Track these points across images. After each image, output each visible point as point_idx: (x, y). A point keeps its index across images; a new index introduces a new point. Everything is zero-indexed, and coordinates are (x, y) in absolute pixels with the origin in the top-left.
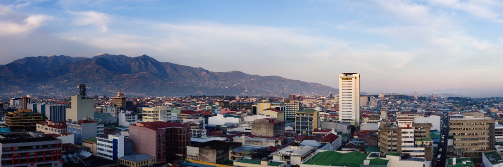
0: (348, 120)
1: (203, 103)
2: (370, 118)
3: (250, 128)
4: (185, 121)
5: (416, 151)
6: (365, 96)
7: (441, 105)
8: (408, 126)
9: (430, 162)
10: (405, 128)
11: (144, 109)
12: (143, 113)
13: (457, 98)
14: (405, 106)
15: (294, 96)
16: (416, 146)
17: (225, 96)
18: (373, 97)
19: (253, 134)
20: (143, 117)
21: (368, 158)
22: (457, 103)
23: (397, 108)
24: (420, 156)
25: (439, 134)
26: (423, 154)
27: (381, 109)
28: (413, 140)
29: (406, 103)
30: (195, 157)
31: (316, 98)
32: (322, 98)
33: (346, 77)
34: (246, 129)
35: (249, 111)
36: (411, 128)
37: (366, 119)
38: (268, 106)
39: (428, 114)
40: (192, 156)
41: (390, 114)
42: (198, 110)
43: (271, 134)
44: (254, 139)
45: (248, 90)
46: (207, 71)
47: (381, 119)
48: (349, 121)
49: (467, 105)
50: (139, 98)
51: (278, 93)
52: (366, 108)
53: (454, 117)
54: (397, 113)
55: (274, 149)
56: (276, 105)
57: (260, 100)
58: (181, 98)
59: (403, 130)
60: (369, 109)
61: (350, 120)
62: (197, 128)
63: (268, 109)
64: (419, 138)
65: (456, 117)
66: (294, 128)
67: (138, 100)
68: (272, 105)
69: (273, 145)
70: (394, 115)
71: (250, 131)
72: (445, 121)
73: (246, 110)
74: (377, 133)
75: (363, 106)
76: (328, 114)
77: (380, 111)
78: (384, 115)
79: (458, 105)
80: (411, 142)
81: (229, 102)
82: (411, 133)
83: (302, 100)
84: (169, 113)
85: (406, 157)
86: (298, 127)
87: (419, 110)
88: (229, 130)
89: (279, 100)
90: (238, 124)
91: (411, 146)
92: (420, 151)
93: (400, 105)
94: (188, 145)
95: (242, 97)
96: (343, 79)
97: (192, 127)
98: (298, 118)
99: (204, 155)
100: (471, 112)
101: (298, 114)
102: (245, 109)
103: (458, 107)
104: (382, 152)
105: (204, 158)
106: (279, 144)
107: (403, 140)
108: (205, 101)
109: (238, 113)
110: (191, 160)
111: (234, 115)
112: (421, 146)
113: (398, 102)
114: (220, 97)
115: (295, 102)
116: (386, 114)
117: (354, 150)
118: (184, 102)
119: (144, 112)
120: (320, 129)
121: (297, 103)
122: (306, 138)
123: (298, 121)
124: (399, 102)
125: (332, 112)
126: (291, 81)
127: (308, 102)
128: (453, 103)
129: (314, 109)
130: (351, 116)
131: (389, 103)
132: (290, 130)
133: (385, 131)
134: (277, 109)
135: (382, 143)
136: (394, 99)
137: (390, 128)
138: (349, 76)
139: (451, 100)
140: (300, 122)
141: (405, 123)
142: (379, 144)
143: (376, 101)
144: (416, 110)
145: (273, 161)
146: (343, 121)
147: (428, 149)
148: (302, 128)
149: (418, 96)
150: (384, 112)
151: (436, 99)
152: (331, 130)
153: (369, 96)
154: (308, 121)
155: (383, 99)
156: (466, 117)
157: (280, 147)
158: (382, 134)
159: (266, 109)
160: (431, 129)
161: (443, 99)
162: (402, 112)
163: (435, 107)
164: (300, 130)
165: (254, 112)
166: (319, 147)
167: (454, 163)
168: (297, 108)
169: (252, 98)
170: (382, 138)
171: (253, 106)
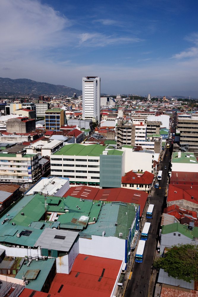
2: (109, 116)
3: (5, 127)
5: (146, 145)
6: (105, 97)
8: (141, 123)
9: (159, 154)
10: (138, 125)
13: (186, 100)
14: (139, 106)
15: (43, 97)
16: (147, 140)
18: (112, 98)
19: (8, 132)
21: (106, 149)
22: (186, 104)
23: (132, 108)
24: (151, 149)
25: (168, 131)
26: (153, 147)
27: (118, 108)
28: (144, 135)
29: (140, 103)
31: (62, 99)
32: (68, 98)
33: (88, 80)
34: (1, 128)
35: (3, 111)
36: (143, 125)
37: (106, 117)
38: (19, 106)
39: (159, 114)
41: (125, 112)
43: (24, 131)
44: (9, 136)
47: (118, 117)
48: (91, 119)
49: (195, 106)
51: (28, 95)
52: (106, 107)
53: (182, 117)
54: (132, 112)
55: (25, 144)
56: (28, 105)
57: (13, 100)
59: (137, 127)
60: (108, 108)
61: (92, 118)
63: (20, 109)
64: (150, 134)
65: (184, 117)
66: (44, 125)
68: (23, 105)
69: (27, 140)
70: (130, 114)
71: (5, 129)
72: (174, 120)
74: (115, 129)
75: (103, 106)
76: (73, 112)
77: (117, 110)
78: (120, 114)
79: (187, 106)
80: (143, 137)
82: (144, 129)
83: (50, 101)
85: (138, 149)
86: (47, 124)
87: (151, 110)
89: (30, 101)
91: (144, 141)
92: (151, 145)
93: (134, 105)
96: (85, 82)
98: (47, 117)
101: (46, 113)
103: (187, 108)
104: (118, 145)
106: (32, 139)
107: (136, 135)
112: (152, 141)
113: (133, 102)
115: (44, 102)
116: (122, 112)
117: (95, 143)
120: (66, 125)
121: (46, 103)
122: (55, 133)
123: (47, 119)
124: (134, 103)
125: (77, 110)
126: (40, 83)
127: (55, 103)
128: (182, 104)
129: (61, 108)
130: (93, 114)
131: (125, 103)
132: (40, 127)
133: (121, 127)
134: (28, 109)
135: (118, 137)
136: (130, 100)
137: (126, 125)
138: (91, 79)
139: (181, 102)
140: (49, 119)
141: (139, 120)
142: (116, 138)
143: (114, 101)
144: (149, 110)
145: (26, 153)
146: (86, 119)
147: (157, 144)
148: (51, 125)
149: (151, 98)
150: (121, 111)
151: (167, 100)
152: (75, 126)
153: (108, 97)
154: (56, 119)
155: (121, 100)
156: (193, 117)
157: (32, 142)
158: (118, 130)
159: (18, 109)
160: (161, 126)
161: (174, 100)
162: (137, 112)
163: (165, 107)
164: (49, 126)
165: (8, 112)
166: (66, 141)
167: (179, 156)
168: (46, 108)
169: (5, 99)
170: (118, 133)
171: (6, 106)
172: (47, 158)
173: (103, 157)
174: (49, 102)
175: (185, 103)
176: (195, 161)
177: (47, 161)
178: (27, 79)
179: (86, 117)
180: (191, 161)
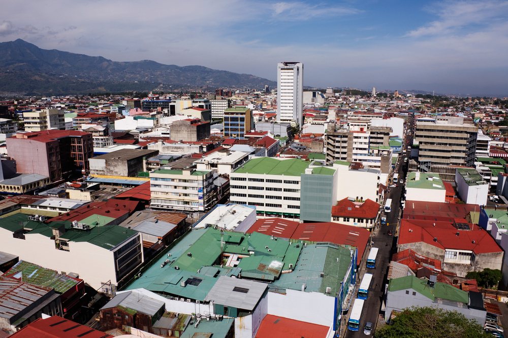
0: (287, 120)
1: (107, 102)
2: (316, 118)
3: (168, 132)
4: (85, 127)
5: (369, 160)
6: (310, 91)
7: (407, 104)
8: (362, 129)
9: (388, 174)
10: (358, 132)
11: (26, 115)
12: (25, 121)
13: (429, 97)
14: (359, 104)
15: (222, 91)
16: (370, 154)
17: (134, 92)
18: (320, 93)
19: (172, 139)
20: (26, 125)
21: (310, 166)
22: (428, 103)
23: (349, 107)
24: (375, 167)
25: (401, 141)
26: (379, 164)
27: (329, 107)
28: (366, 146)
29: (361, 100)
30: (100, 171)
31: (249, 93)
32: (256, 93)
33: (286, 67)
34: (162, 134)
35: (166, 111)
36: (365, 132)
37: (310, 120)
38: (189, 103)
39: (388, 116)
40: (97, 171)
41: (339, 113)
42: (100, 112)
43: (194, 138)
44: (174, 145)
45: (163, 84)
46: (109, 61)
47: (328, 120)
48: (289, 122)
49: (441, 105)
50: (17, 100)
51: (201, 87)
52: (311, 106)
53: (422, 121)
54: (349, 113)
55: (195, 156)
56: (200, 102)
58: (77, 97)
59: (355, 135)
60: (315, 107)
61: (290, 120)
62: (100, 136)
63: (189, 108)
64: (374, 145)
65: (425, 121)
66: (222, 131)
67: (16, 103)
68: (194, 102)
69: (197, 151)
70: (345, 116)
71: (168, 136)
72: (410, 125)
73: (162, 110)
74: (323, 137)
75: (307, 104)
76: (263, 113)
77: (327, 110)
78: (332, 115)
79: (429, 105)
80: (365, 149)
81: (140, 101)
82: (366, 138)
83: (232, 96)
84: (61, 118)
85: (356, 166)
86: (226, 129)
87: (377, 110)
88: (142, 135)
89: (203, 96)
90: (152, 128)
91: (365, 155)
92: (375, 161)
93: (352, 103)
94: (90, 157)
95: (157, 94)
96: (282, 69)
97: (94, 134)
98: (226, 119)
99: (112, 168)
100: (447, 115)
101: (226, 113)
102: (160, 108)
103: (429, 108)
104: (328, 160)
105: (112, 171)
106: (205, 150)
107: (355, 146)
108: (109, 99)
109: (152, 114)
110: (96, 176)
111: (147, 116)
112: (377, 155)
113: (350, 99)
114: (128, 94)
115: (222, 98)
116: (335, 113)
117: (294, 157)
118: (81, 103)
119: (27, 118)
120: (253, 131)
121: (225, 99)
122: (237, 142)
123: (226, 122)
124: (352, 99)
125: (269, 110)
126: (218, 71)
127: (239, 99)
128: (423, 103)
129: (246, 106)
130: (292, 115)
131: (339, 100)
132: (217, 133)
133: (333, 135)
134: (201, 107)
135: (328, 149)
136: (346, 95)
137: (340, 131)
138: (290, 66)
139: (420, 99)
140: (230, 122)
141: (359, 125)
142: (325, 150)
143: (323, 97)
144: (374, 110)
145: (197, 170)
146: (282, 122)
147: (385, 159)
148: (232, 130)
149: (376, 92)
150: (333, 111)
151: (400, 96)
152: (266, 133)
153: (314, 90)
154: (239, 122)
155: (332, 95)
156: (438, 121)
157: (205, 154)
158: (329, 138)
159: (187, 107)
160: (391, 134)
161: (410, 96)
162: (356, 113)
163: (398, 107)
164: (230, 132)
165: (173, 112)
166: (253, 153)
167: (417, 179)
168: (225, 105)
169: (169, 94)
170: (328, 144)
171: (170, 104)
172: (226, 177)
173: (305, 178)
174: (230, 98)
175: (427, 100)
176: (440, 187)
177: (225, 181)
178: (200, 66)
179: (281, 120)
180: (434, 185)
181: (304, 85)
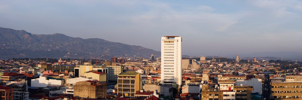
0: (170, 82)
1: (26, 65)
2: (192, 80)
3: (73, 90)
4: (8, 83)
6: (187, 59)
7: (263, 68)
8: (230, 88)
10: (227, 91)
13: (278, 61)
14: (226, 69)
15: (116, 59)
17: (47, 58)
18: (195, 60)
19: (75, 96)
22: (278, 66)
23: (219, 71)
25: (261, 97)
27: (202, 71)
29: (228, 66)
31: (138, 61)
32: (144, 60)
33: (168, 40)
34: (68, 92)
35: (71, 73)
36: (232, 91)
37: (188, 82)
38: (90, 68)
39: (249, 77)
41: (211, 76)
42: (21, 72)
45: (70, 53)
46: (30, 34)
47: (202, 82)
48: (170, 84)
49: (288, 68)
51: (100, 56)
52: (188, 71)
53: (275, 80)
54: (219, 76)
56: (99, 67)
57: (82, 63)
58: (4, 61)
59: (225, 93)
60: (191, 72)
61: (172, 82)
62: (20, 91)
63: (90, 72)
65: (277, 80)
66: (116, 91)
68: (94, 67)
70: (216, 78)
71: (72, 93)
73: (68, 73)
74: (199, 96)
75: (185, 69)
76: (150, 76)
77: (201, 74)
78: (205, 78)
79: (279, 68)
81: (51, 65)
82: (233, 95)
83: (124, 63)
86: (120, 90)
88: (52, 92)
89: (101, 62)
90: (60, 87)
93: (221, 68)
95: (65, 60)
96: (165, 42)
97: (15, 89)
98: (120, 81)
100: (293, 75)
101: (120, 77)
102: (67, 71)
103: (279, 70)
108: (28, 63)
109: (60, 75)
111: (57, 77)
113: (220, 65)
114: (42, 59)
115: (117, 65)
116: (208, 76)
118: (7, 65)
120: (142, 91)
121: (119, 65)
123: (120, 84)
124: (221, 65)
125: (154, 74)
126: (114, 43)
127: (130, 65)
128: (275, 66)
129: (136, 71)
130: (173, 78)
131: (210, 66)
132: (112, 93)
134: (100, 71)
136: (216, 62)
138: (171, 40)
139: (272, 63)
140: (123, 84)
141: (227, 85)
143: (198, 64)
144: (238, 73)
146: (165, 84)
148: (125, 90)
149: (239, 59)
150: (206, 74)
151: (257, 62)
152: (153, 92)
153: (190, 59)
154: (130, 84)
155: (205, 62)
156: (287, 79)
159: (88, 71)
160: (253, 92)
161: (265, 62)
162: (223, 75)
163: (256, 70)
164: (122, 92)
165: (77, 75)
168: (119, 70)
169: (74, 60)
171: (75, 68)
174: (123, 65)
175: (277, 64)
178: (100, 39)
179: (165, 82)
181: (183, 55)
